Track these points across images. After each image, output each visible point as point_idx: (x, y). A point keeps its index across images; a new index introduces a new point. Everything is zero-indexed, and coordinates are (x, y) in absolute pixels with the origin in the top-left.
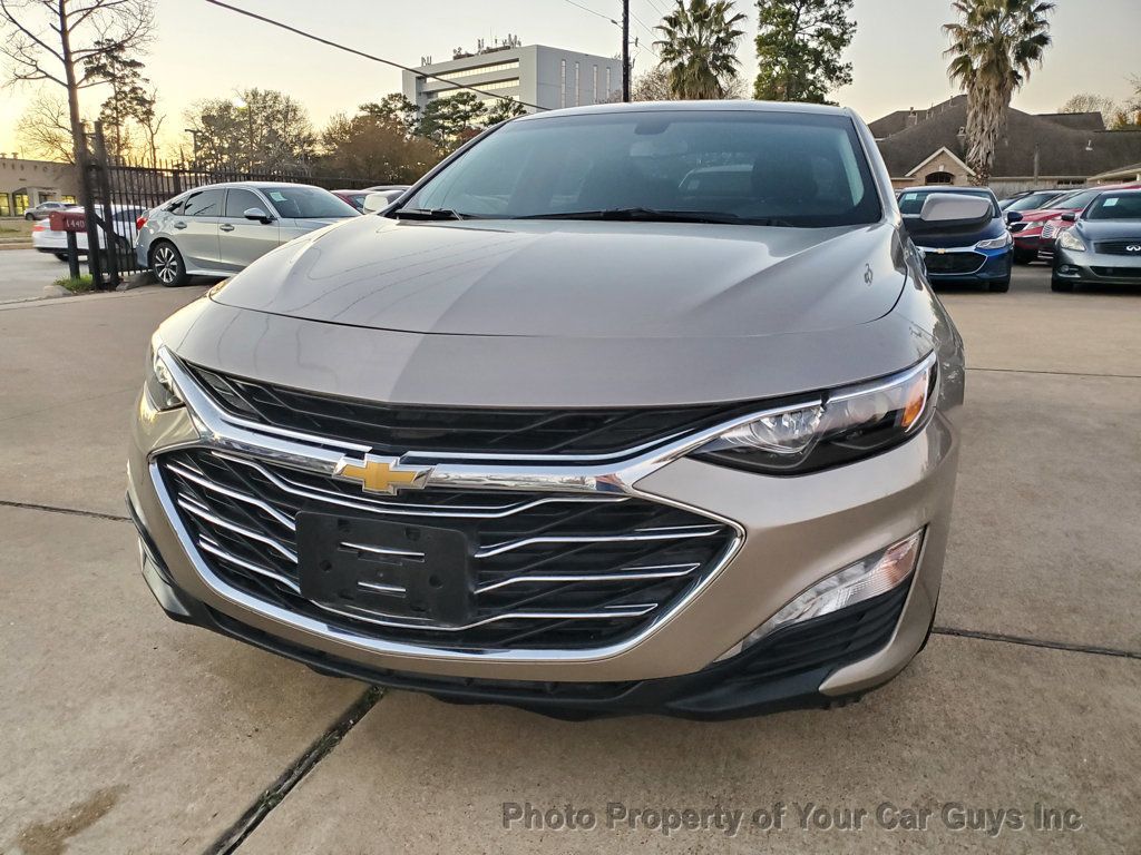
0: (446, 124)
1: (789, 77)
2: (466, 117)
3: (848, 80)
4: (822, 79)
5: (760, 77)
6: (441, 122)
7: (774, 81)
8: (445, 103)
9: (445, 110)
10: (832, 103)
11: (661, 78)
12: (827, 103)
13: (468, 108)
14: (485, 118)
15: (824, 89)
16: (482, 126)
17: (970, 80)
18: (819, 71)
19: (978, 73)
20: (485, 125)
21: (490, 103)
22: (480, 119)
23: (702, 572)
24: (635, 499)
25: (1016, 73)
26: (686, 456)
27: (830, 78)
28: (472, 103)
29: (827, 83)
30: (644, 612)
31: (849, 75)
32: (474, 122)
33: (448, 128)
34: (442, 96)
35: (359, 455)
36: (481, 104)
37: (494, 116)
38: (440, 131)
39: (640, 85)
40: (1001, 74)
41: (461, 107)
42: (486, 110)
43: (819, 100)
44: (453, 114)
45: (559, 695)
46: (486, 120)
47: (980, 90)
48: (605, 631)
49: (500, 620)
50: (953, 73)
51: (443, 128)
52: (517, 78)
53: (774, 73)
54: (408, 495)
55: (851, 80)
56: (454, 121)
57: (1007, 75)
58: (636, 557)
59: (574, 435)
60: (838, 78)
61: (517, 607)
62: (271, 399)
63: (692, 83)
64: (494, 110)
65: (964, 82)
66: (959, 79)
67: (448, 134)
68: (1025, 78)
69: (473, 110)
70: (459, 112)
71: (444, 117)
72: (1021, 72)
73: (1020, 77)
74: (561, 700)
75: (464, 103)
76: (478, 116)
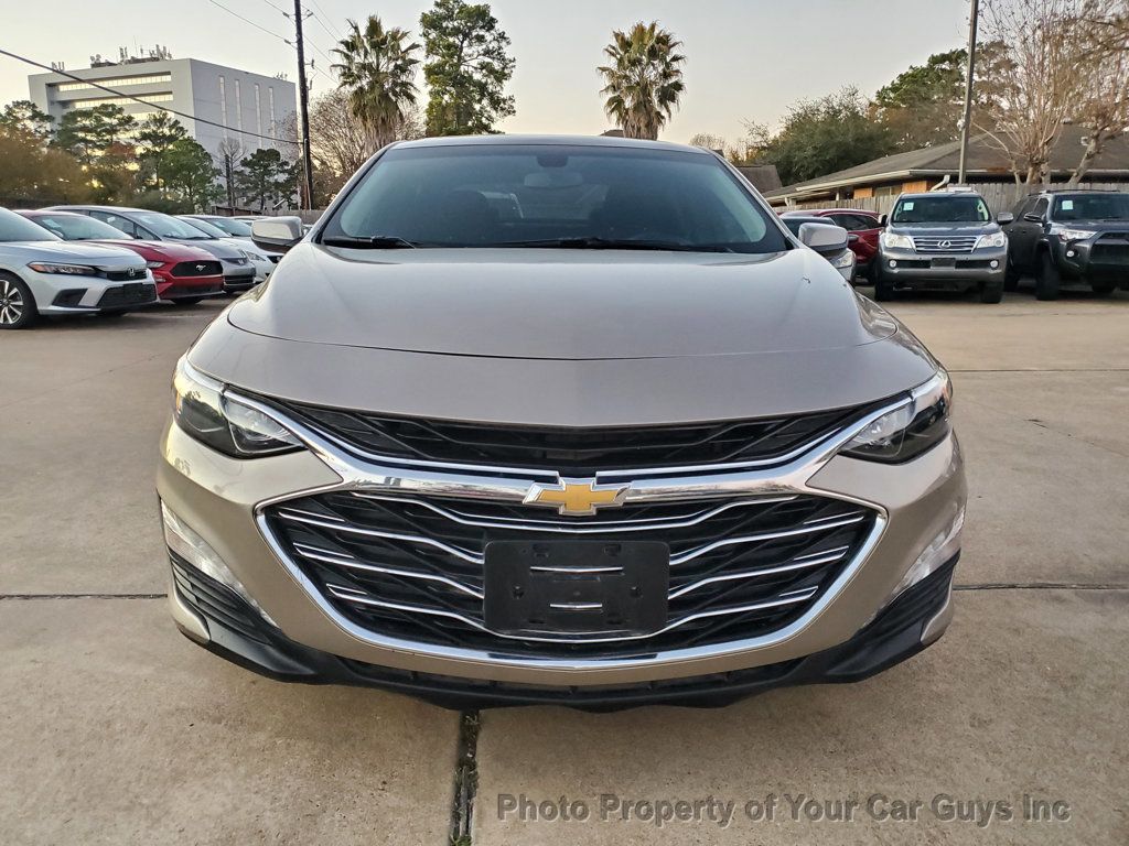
0: (88, 138)
1: (458, 106)
2: (112, 130)
3: (511, 112)
4: (488, 109)
5: (431, 105)
6: (81, 135)
7: (444, 108)
8: (86, 114)
9: (87, 122)
10: (499, 132)
11: (339, 101)
12: (494, 132)
13: (115, 122)
14: (136, 133)
15: (490, 118)
16: (133, 142)
17: (623, 118)
18: (485, 102)
19: (630, 112)
20: (136, 140)
21: (140, 117)
22: (131, 134)
23: (852, 553)
24: (803, 495)
25: (658, 113)
26: (839, 454)
27: (496, 109)
28: (119, 116)
29: (493, 114)
30: (809, 596)
31: (512, 107)
32: (123, 137)
33: (91, 142)
34: (80, 106)
35: (552, 480)
36: (130, 119)
37: (147, 131)
38: (81, 145)
39: (318, 107)
40: (649, 114)
41: (106, 120)
42: (136, 124)
43: (486, 128)
44: (97, 127)
45: (737, 682)
46: (137, 135)
47: (633, 127)
48: (774, 617)
49: (691, 621)
50: (609, 110)
51: (84, 140)
52: (170, 93)
53: (444, 102)
54: (605, 513)
55: (514, 112)
56: (99, 134)
57: (653, 114)
58: (805, 547)
59: (744, 444)
60: (502, 109)
61: (705, 607)
62: (430, 434)
63: (372, 108)
64: (147, 125)
65: (618, 120)
66: (614, 116)
67: (92, 148)
68: (667, 118)
69: (120, 124)
70: (104, 125)
71: (85, 129)
72: (664, 113)
73: (663, 117)
74: (739, 687)
75: (110, 115)
76: (127, 130)
